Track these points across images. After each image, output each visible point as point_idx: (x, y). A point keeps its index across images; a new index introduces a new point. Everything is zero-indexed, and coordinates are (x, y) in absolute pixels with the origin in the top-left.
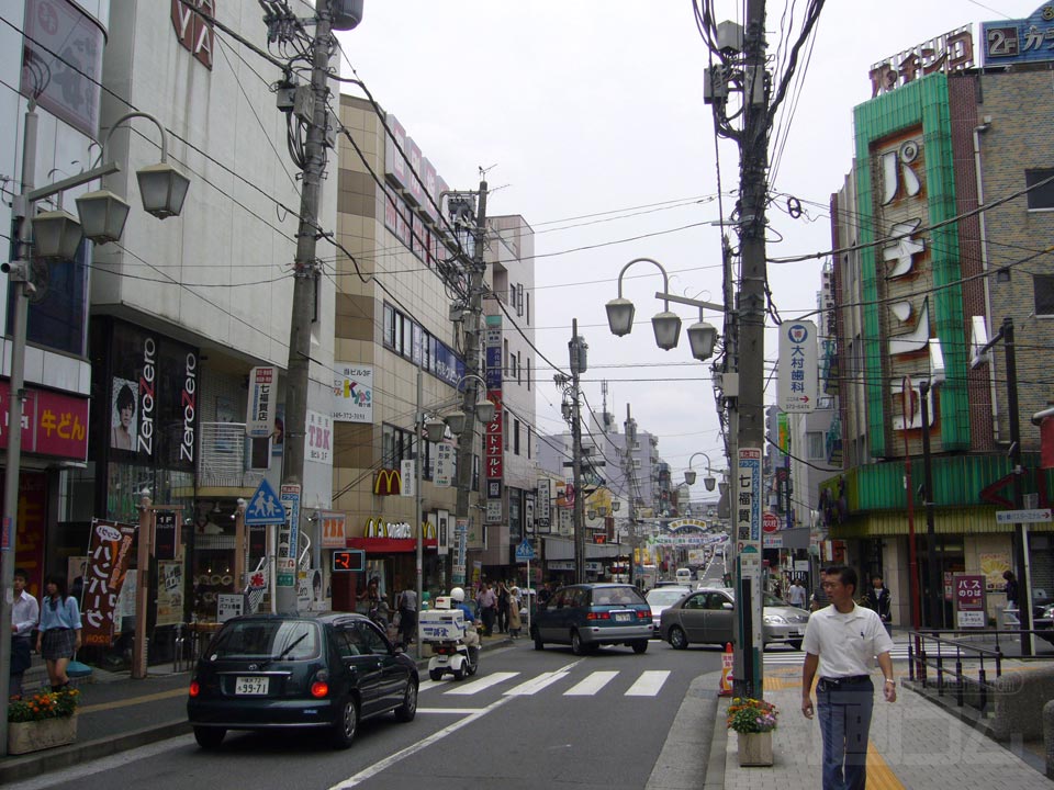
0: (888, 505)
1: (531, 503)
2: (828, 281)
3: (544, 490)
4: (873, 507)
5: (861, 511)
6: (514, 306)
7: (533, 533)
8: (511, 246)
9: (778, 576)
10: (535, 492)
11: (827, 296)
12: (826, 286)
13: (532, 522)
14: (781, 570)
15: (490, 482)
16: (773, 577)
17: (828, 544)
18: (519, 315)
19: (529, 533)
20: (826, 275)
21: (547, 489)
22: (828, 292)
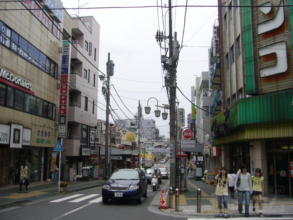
0: (258, 121)
1: (94, 132)
2: (216, 30)
3: (99, 127)
4: (248, 122)
5: (241, 125)
6: (87, 50)
7: (94, 144)
8: (87, 27)
9: (190, 163)
10: (96, 127)
11: (215, 37)
12: (215, 32)
13: (93, 139)
14: (191, 161)
15: (61, 117)
16: (189, 163)
17: (214, 149)
18: (90, 55)
19: (91, 144)
20: (215, 28)
21: (101, 126)
22: (216, 35)
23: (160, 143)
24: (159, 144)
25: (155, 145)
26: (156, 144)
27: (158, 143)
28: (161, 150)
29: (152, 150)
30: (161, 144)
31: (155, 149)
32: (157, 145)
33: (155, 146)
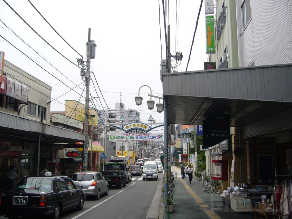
23: (136, 124)
24: (134, 125)
25: (127, 127)
26: (128, 125)
27: (132, 124)
28: (137, 138)
29: (122, 138)
30: (138, 125)
31: (127, 135)
32: (130, 128)
33: (126, 130)
